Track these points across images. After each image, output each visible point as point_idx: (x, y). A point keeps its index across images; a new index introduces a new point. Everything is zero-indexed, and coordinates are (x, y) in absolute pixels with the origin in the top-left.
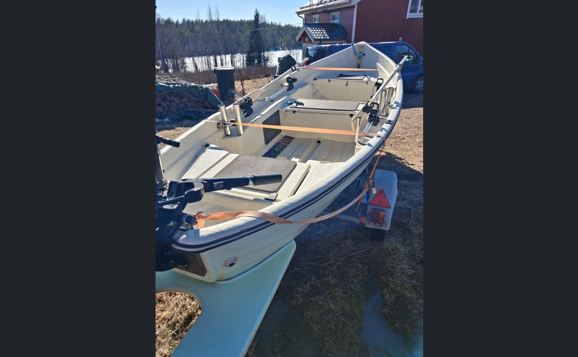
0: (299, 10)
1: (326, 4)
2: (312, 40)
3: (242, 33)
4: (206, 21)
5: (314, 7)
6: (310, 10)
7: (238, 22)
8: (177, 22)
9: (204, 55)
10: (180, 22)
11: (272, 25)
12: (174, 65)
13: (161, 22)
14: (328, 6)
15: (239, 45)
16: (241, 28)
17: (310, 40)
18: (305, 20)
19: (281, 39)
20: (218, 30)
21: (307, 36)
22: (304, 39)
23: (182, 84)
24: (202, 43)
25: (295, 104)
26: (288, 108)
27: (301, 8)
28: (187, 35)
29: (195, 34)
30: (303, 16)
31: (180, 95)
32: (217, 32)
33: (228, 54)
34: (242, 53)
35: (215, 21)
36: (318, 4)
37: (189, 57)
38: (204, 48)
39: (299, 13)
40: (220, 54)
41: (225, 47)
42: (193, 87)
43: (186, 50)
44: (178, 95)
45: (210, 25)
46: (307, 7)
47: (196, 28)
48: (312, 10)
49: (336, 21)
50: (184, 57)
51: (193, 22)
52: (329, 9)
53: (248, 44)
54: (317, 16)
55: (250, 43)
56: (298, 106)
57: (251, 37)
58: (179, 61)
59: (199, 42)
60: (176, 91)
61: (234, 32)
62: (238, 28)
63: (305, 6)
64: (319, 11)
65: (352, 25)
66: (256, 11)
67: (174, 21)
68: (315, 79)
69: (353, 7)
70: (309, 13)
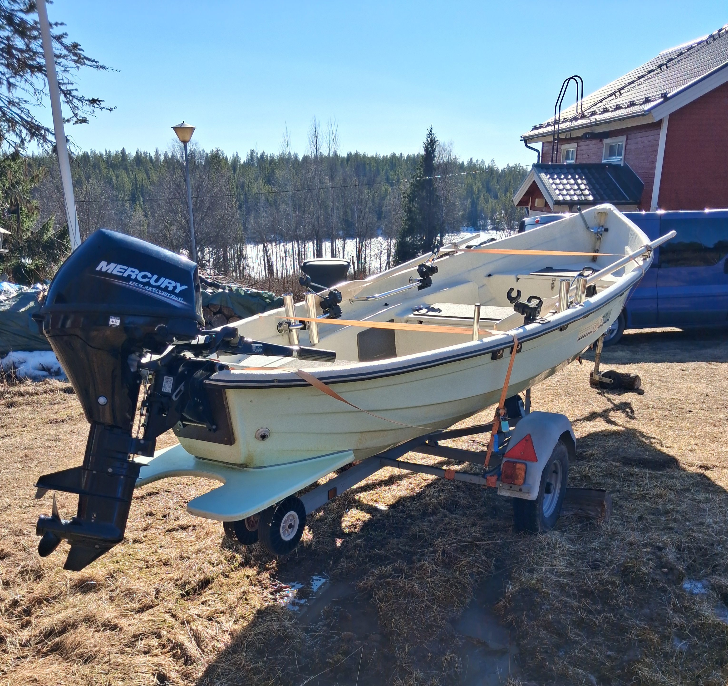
0: (529, 133)
1: (593, 119)
2: (551, 204)
3: (392, 185)
4: (306, 158)
5: (563, 126)
6: (553, 133)
7: (385, 159)
8: (236, 159)
9: (291, 240)
10: (243, 159)
11: (472, 166)
12: (217, 260)
13: (197, 160)
14: (597, 124)
15: (380, 215)
16: (391, 175)
17: (546, 204)
18: (543, 156)
19: (493, 202)
20: (332, 178)
21: (540, 195)
22: (533, 202)
23: (230, 289)
24: (289, 210)
25: (424, 311)
26: (412, 315)
27: (535, 128)
28: (255, 191)
29: (276, 189)
30: (538, 146)
31: (225, 311)
32: (329, 184)
33: (352, 237)
34: (387, 235)
35: (328, 158)
36: (575, 119)
37: (256, 242)
38: (293, 222)
39: (527, 140)
40: (332, 238)
41: (346, 221)
42: (253, 295)
43: (249, 226)
44: (220, 312)
45: (313, 168)
46: (548, 125)
47: (279, 174)
48: (559, 132)
49: (617, 160)
50: (243, 242)
51: (272, 160)
52: (599, 130)
53: (402, 213)
54: (571, 147)
55: (409, 211)
56: (430, 313)
57: (412, 198)
58: (231, 252)
59: (282, 207)
60: (217, 302)
61: (371, 183)
62: (383, 173)
63: (545, 123)
64: (575, 134)
65: (654, 168)
66: (430, 134)
67: (229, 156)
68: (490, 275)
69: (658, 125)
70: (551, 139)
